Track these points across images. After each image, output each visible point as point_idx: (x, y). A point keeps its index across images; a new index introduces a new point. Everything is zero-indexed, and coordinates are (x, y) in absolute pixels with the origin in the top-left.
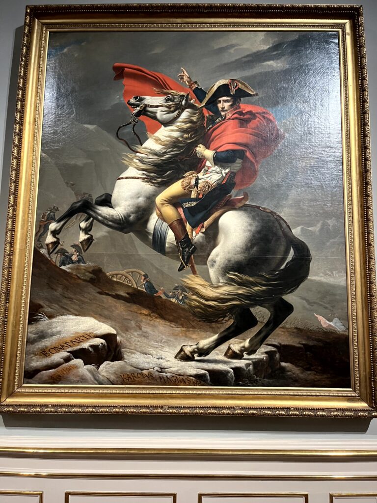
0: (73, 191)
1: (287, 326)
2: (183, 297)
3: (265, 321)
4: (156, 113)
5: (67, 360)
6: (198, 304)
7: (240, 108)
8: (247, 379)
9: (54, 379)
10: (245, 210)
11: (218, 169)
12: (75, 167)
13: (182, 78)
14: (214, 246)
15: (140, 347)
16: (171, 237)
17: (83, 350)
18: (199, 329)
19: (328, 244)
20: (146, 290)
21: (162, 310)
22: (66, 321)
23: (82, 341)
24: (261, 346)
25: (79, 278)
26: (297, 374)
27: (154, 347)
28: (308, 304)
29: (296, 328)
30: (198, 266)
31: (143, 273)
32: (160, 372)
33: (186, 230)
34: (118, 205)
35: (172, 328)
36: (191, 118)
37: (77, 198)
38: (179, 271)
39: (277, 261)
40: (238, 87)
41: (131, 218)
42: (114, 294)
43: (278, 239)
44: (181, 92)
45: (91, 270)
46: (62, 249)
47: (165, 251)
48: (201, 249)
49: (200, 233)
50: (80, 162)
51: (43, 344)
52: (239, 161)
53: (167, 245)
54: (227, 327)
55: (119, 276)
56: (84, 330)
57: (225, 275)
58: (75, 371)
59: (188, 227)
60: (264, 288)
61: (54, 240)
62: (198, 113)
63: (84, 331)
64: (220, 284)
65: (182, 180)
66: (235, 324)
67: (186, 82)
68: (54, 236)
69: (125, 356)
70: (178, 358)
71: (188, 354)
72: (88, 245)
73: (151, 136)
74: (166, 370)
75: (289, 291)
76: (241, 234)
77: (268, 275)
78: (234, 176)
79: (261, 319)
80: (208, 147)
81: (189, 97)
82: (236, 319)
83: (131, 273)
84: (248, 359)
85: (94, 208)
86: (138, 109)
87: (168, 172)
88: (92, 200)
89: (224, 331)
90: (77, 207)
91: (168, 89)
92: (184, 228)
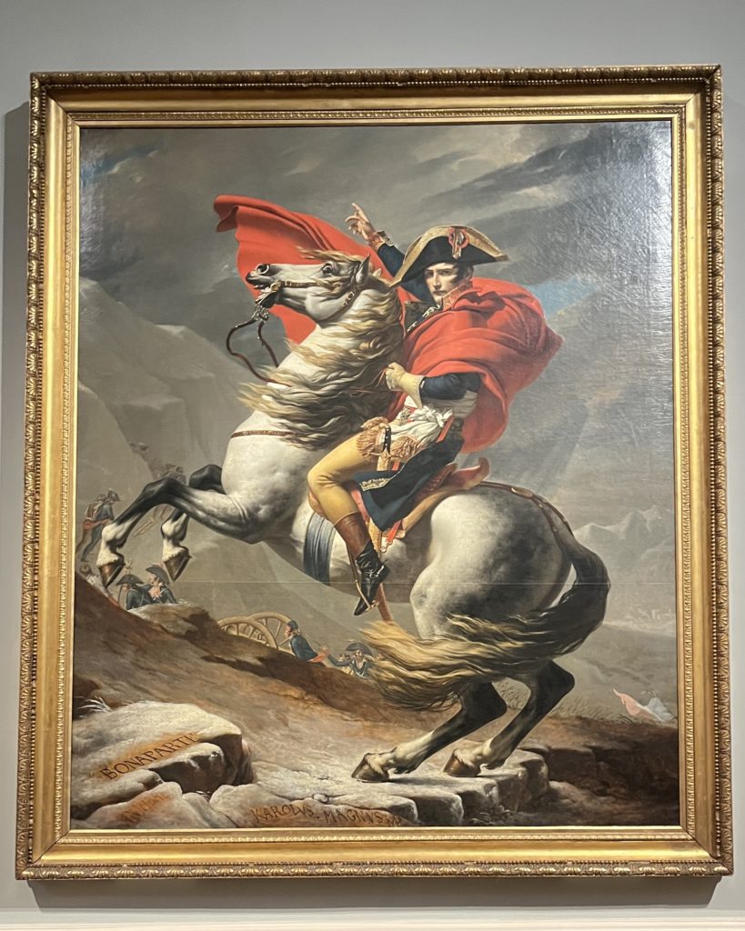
0: (146, 460)
1: (563, 714)
2: (364, 663)
3: (521, 707)
4: (304, 299)
5: (150, 784)
6: (393, 676)
7: (472, 286)
8: (489, 812)
9: (127, 819)
10: (483, 494)
11: (429, 412)
12: (147, 414)
13: (355, 226)
14: (423, 566)
15: (286, 758)
16: (338, 547)
17: (180, 766)
18: (396, 722)
19: (643, 557)
20: (294, 652)
21: (325, 690)
22: (145, 713)
23: (176, 748)
24: (513, 753)
25: (165, 631)
26: (581, 802)
27: (313, 758)
28: (603, 673)
29: (579, 718)
30: (391, 604)
31: (288, 620)
32: (325, 803)
33: (367, 535)
34: (235, 488)
35: (345, 722)
36: (375, 309)
37: (155, 476)
38: (356, 614)
39: (544, 592)
40: (467, 241)
41: (262, 513)
42: (234, 660)
43: (546, 548)
44: (353, 254)
45: (187, 616)
46: (130, 576)
47: (328, 575)
48: (397, 571)
49: (395, 542)
50: (157, 402)
51: (103, 756)
52: (470, 395)
53: (331, 565)
54: (450, 717)
55: (241, 625)
56: (178, 729)
57: (445, 620)
58: (166, 804)
59: (372, 528)
60: (519, 644)
61: (114, 558)
62: (387, 297)
63: (179, 731)
64: (436, 638)
65: (358, 436)
66: (464, 713)
67: (364, 234)
68: (113, 551)
69: (259, 775)
70: (357, 776)
71: (377, 769)
72: (180, 567)
73: (294, 347)
74: (337, 799)
75: (566, 649)
76: (475, 540)
77: (527, 618)
78: (461, 426)
79: (514, 702)
80: (408, 368)
81: (370, 264)
82: (465, 703)
83: (264, 620)
84: (489, 777)
85: (189, 494)
86: (268, 290)
87: (332, 421)
88: (184, 478)
89: (444, 726)
90: (155, 493)
91: (327, 249)
92: (365, 530)
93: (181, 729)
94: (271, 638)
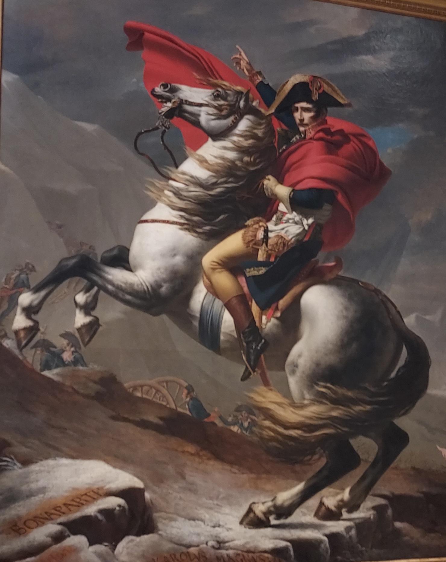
0: (62, 237)
1: (402, 466)
2: (249, 423)
3: (371, 459)
4: (199, 115)
5: (58, 538)
6: (272, 434)
7: (326, 123)
8: (349, 550)
10: (339, 285)
11: (297, 218)
13: (238, 63)
14: (295, 341)
15: (183, 509)
16: (227, 323)
17: (87, 519)
18: (275, 474)
20: (190, 412)
22: (54, 469)
23: (84, 502)
24: (367, 499)
25: (76, 392)
26: (417, 539)
27: (206, 508)
28: (428, 431)
29: (413, 468)
30: (271, 372)
31: (185, 384)
32: (218, 549)
33: (251, 314)
34: (140, 266)
35: (233, 475)
37: (69, 251)
38: (242, 380)
39: (385, 366)
41: (163, 290)
42: (137, 419)
43: (385, 331)
44: (237, 85)
45: (96, 378)
46: (44, 340)
48: (275, 345)
50: (72, 187)
51: (13, 512)
53: (222, 337)
54: (318, 469)
55: (145, 388)
56: (87, 484)
57: (312, 387)
58: (73, 557)
59: (255, 308)
60: (368, 407)
61: (29, 323)
62: (263, 123)
63: (87, 486)
64: (306, 402)
65: (242, 231)
66: (329, 464)
67: (245, 70)
68: (28, 317)
69: (160, 525)
70: (244, 523)
71: (260, 515)
72: (91, 334)
73: (191, 154)
74: (227, 544)
75: (402, 412)
77: (374, 387)
78: (321, 230)
79: (366, 455)
80: (281, 181)
82: (329, 457)
83: (165, 384)
84: (349, 520)
85: (100, 269)
86: (169, 105)
87: (221, 217)
88: (96, 255)
89: (314, 477)
90: (69, 267)
91: (217, 79)
92: (249, 309)
93: (90, 484)
94: (171, 400)
